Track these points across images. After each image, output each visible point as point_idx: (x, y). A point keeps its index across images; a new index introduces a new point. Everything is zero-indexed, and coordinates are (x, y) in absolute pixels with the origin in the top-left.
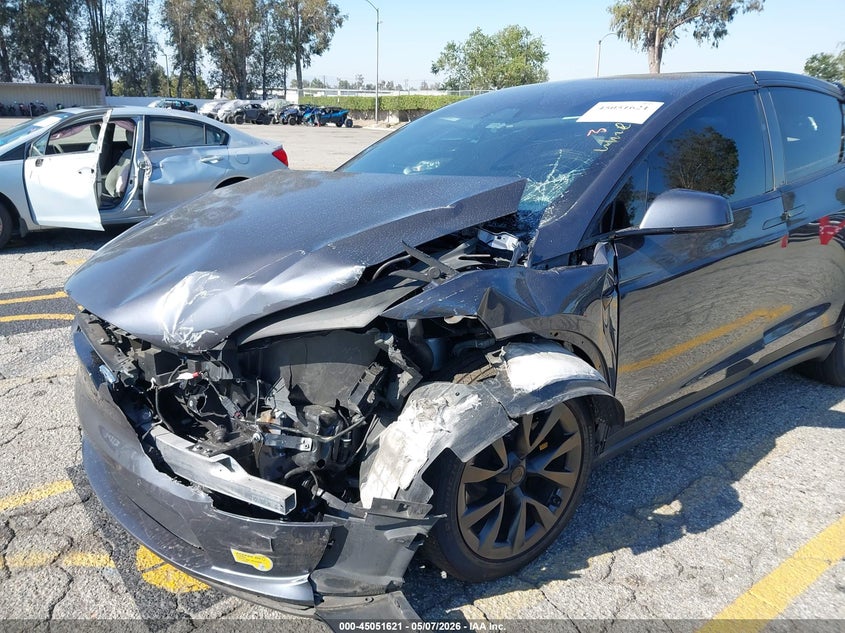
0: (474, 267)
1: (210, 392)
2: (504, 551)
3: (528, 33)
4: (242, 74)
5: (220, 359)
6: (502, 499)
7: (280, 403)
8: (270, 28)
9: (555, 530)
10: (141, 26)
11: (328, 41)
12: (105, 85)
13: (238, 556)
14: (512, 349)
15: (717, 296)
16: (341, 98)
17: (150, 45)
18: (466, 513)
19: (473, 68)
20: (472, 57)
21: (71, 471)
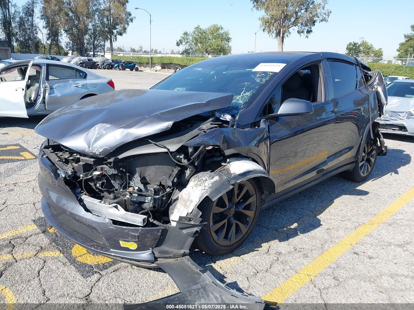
0: (216, 127)
1: (108, 179)
2: (227, 243)
3: (222, 28)
4: (83, 44)
5: (112, 165)
6: (226, 220)
7: (136, 183)
8: (97, 22)
9: (247, 235)
10: (30, 19)
11: (126, 29)
12: (11, 47)
13: (123, 244)
14: (232, 159)
15: (308, 145)
16: (133, 57)
17: (34, 28)
18: (212, 226)
19: (196, 44)
20: (196, 39)
21: (34, 221)
